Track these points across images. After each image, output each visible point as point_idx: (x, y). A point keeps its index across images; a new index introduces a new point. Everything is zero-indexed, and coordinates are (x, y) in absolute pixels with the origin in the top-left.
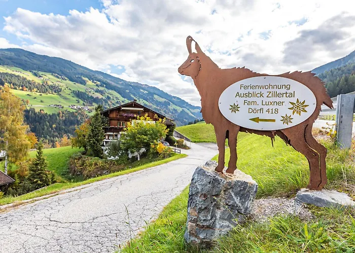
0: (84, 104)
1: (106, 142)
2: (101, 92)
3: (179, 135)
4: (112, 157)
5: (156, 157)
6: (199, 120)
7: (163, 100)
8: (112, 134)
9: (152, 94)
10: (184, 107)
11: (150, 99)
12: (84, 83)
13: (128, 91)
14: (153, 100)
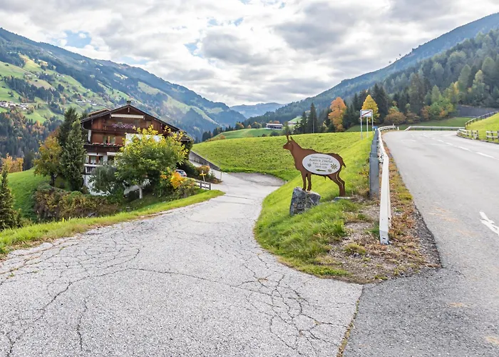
0: (20, 100)
1: (88, 167)
2: (49, 79)
3: (197, 159)
4: (102, 192)
5: (169, 194)
6: (224, 129)
7: (154, 91)
8: (96, 155)
9: (134, 81)
10: (193, 104)
11: (132, 89)
12: (20, 63)
13: (92, 76)
14: (137, 92)
